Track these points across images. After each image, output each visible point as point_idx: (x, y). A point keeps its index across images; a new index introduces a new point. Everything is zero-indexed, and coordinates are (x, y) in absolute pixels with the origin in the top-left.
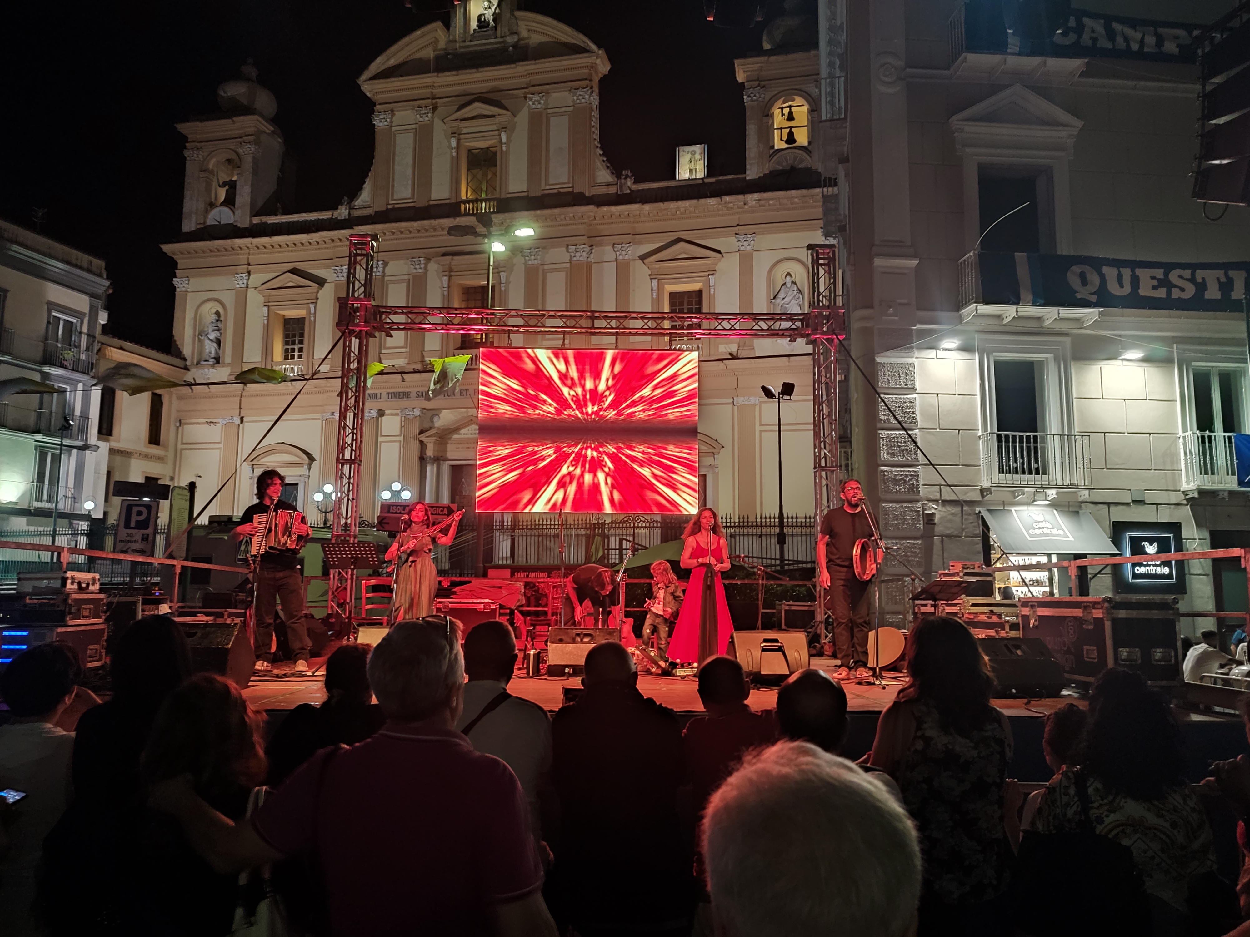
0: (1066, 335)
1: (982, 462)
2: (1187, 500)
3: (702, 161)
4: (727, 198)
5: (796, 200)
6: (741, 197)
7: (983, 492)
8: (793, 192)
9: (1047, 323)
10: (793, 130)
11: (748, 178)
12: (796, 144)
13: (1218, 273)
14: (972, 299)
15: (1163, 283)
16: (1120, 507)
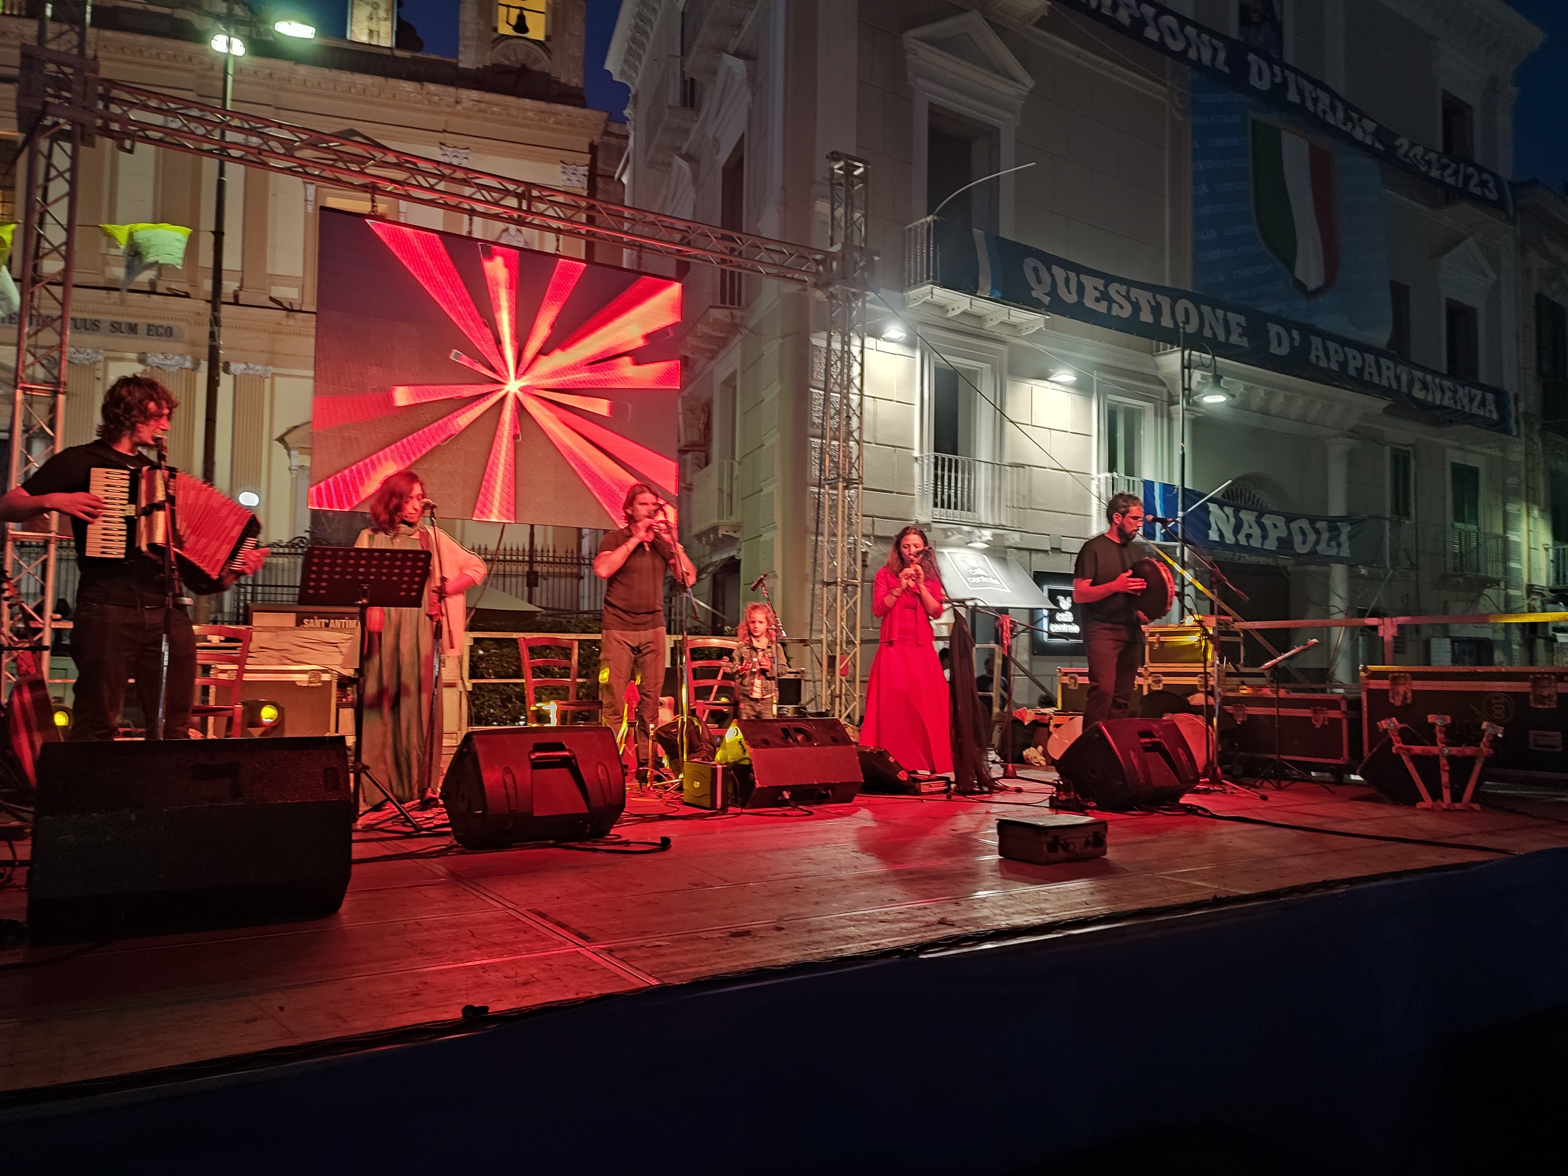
0: (1003, 342)
4: (432, 87)
5: (530, 114)
6: (452, 90)
8: (527, 102)
9: (989, 325)
10: (525, 13)
11: (461, 65)
12: (529, 35)
13: (1149, 295)
14: (928, 278)
15: (1104, 296)
16: (1041, 555)
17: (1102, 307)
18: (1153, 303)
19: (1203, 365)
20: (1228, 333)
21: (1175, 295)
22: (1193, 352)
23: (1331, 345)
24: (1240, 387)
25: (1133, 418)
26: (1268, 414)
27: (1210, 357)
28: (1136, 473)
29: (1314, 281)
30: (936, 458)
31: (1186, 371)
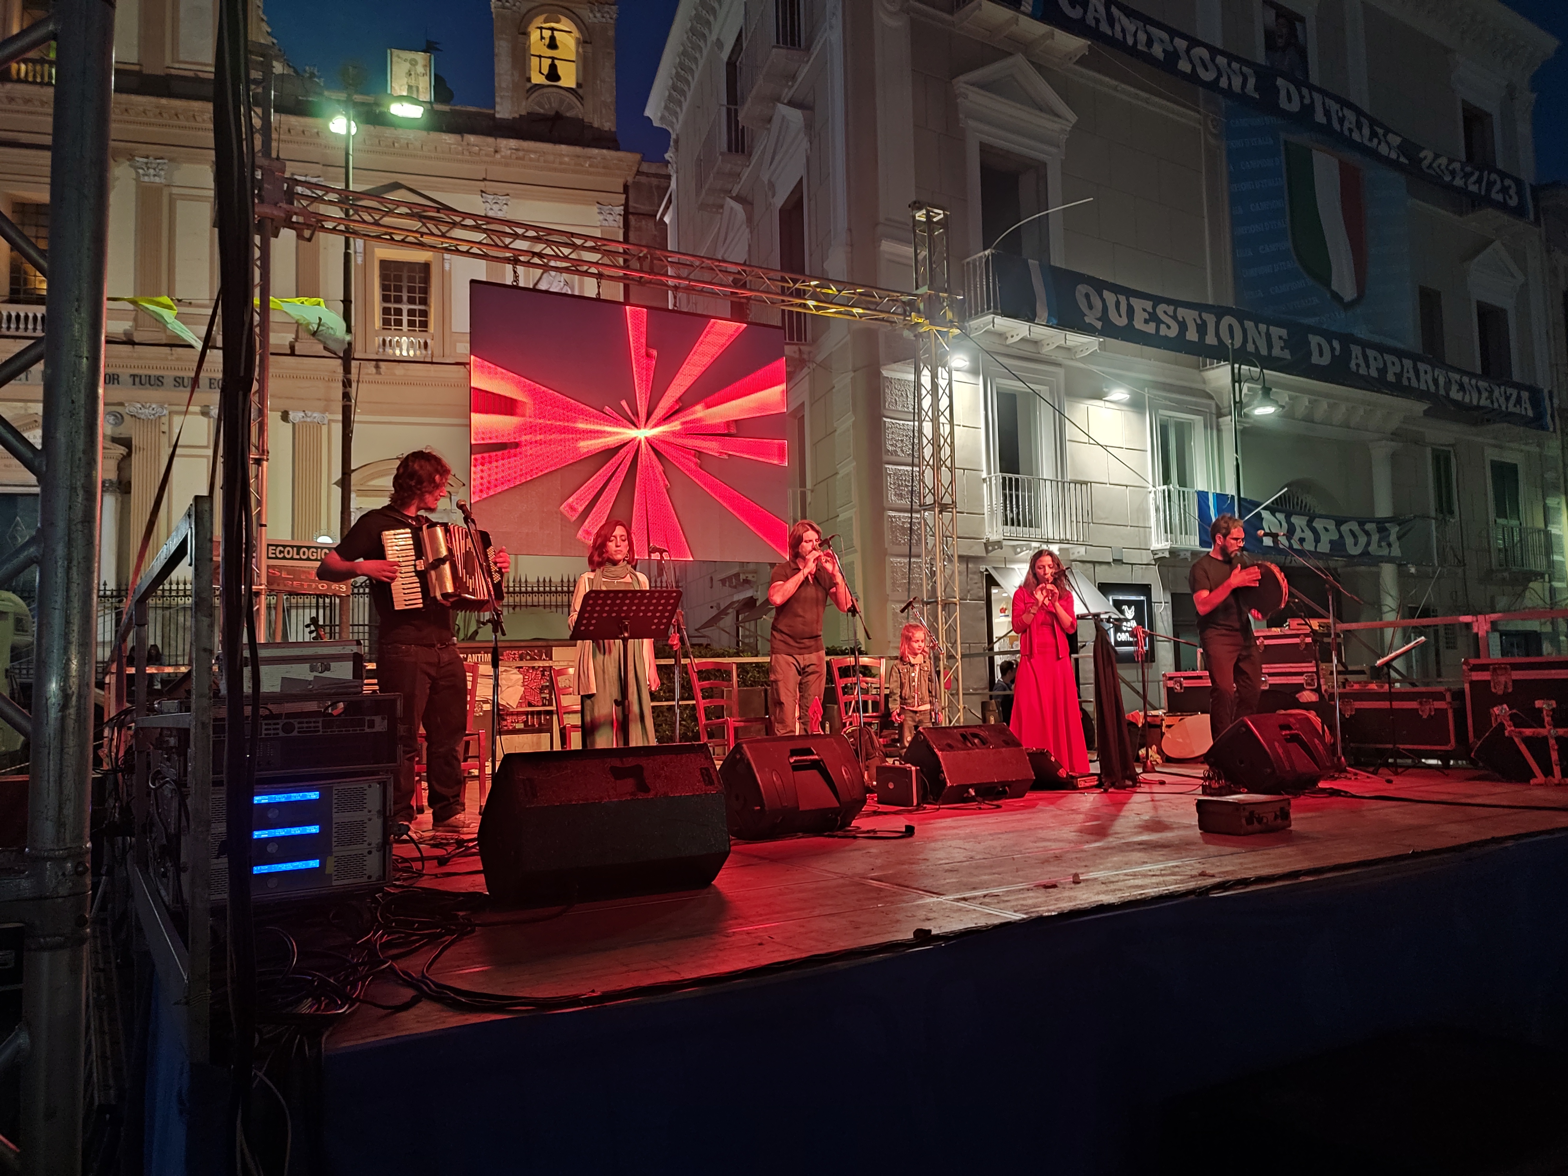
0: (1059, 365)
1: (986, 510)
2: (1155, 560)
3: (427, 78)
4: (472, 138)
6: (490, 140)
7: (988, 545)
8: (564, 148)
9: (1045, 350)
10: (556, 62)
11: (497, 116)
12: (560, 83)
13: (1195, 314)
14: (989, 309)
15: (1153, 317)
16: (1104, 567)
17: (1151, 328)
18: (1199, 321)
19: (1252, 379)
20: (1270, 346)
21: (1220, 312)
22: (1243, 367)
23: (1371, 353)
24: (1284, 397)
25: (1183, 431)
26: (1312, 421)
27: (1258, 370)
28: (1188, 485)
29: (1349, 293)
30: (1004, 479)
31: (1237, 385)
